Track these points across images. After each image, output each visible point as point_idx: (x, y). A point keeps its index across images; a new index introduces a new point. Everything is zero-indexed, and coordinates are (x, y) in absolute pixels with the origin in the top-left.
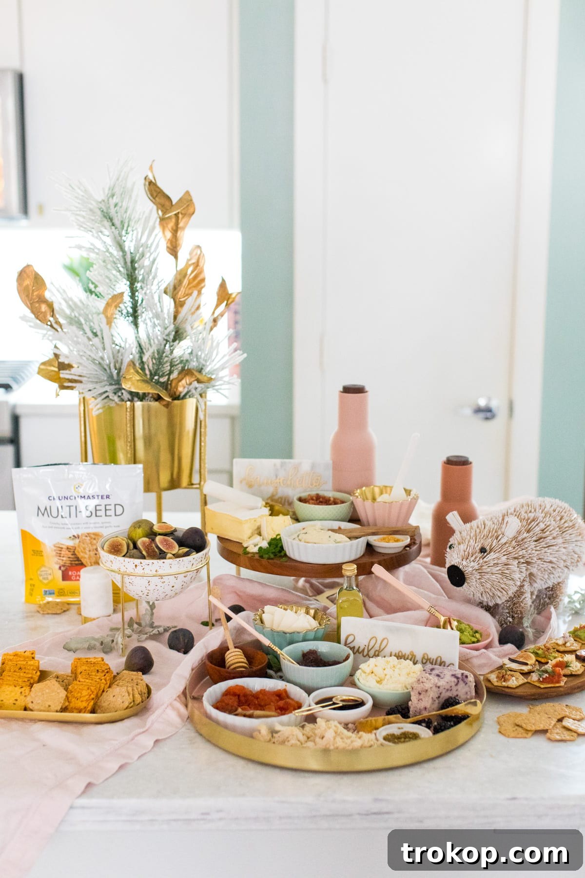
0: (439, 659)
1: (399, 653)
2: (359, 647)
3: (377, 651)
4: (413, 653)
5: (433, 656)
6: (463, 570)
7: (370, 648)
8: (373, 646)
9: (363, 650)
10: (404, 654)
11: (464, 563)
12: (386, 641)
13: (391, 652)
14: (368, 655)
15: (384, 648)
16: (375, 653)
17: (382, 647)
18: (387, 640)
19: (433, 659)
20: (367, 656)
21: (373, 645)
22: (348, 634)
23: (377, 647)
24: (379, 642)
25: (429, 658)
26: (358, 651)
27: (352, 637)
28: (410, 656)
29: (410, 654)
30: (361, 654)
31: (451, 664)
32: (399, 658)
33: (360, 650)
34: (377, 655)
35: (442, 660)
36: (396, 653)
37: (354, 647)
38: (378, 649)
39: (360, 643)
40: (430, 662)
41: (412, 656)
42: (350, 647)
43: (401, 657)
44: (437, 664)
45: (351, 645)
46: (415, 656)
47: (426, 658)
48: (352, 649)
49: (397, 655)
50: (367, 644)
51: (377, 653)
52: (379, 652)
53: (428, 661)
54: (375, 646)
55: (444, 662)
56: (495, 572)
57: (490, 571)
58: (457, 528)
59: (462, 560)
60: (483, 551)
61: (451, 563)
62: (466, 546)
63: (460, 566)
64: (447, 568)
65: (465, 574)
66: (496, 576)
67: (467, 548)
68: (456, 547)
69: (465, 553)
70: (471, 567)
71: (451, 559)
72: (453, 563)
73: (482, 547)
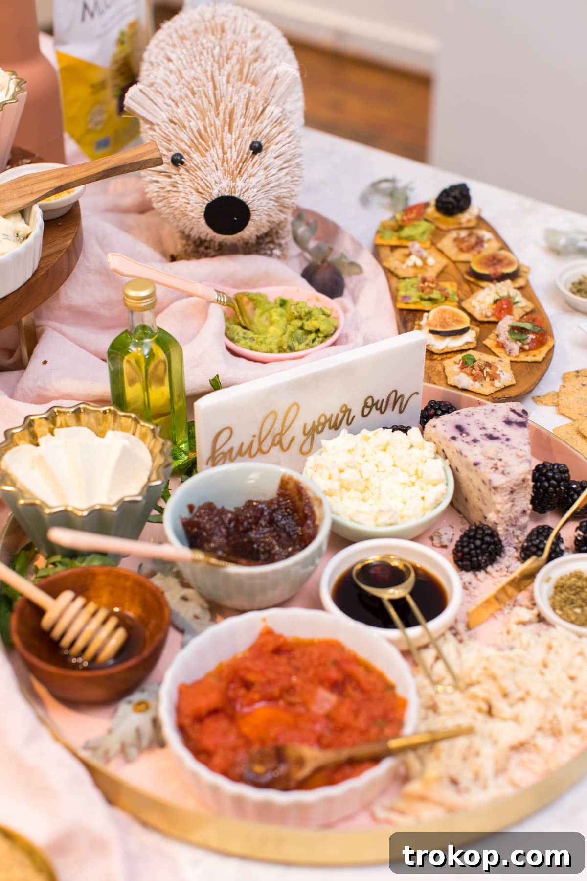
1: (319, 420)
3: (277, 434)
4: (345, 405)
6: (244, 198)
7: (263, 436)
8: (271, 429)
9: (251, 446)
12: (294, 410)
13: (305, 424)
14: (260, 450)
15: (293, 421)
17: (286, 425)
18: (298, 407)
20: (259, 453)
21: (270, 427)
22: (218, 430)
23: (277, 428)
24: (281, 417)
25: (375, 401)
26: (240, 453)
27: (226, 433)
28: (341, 415)
29: (341, 411)
30: (247, 456)
31: (413, 394)
32: (320, 428)
33: (244, 449)
34: (278, 442)
35: (398, 395)
36: (314, 422)
37: (231, 450)
38: (280, 431)
39: (243, 436)
40: (377, 409)
41: (345, 412)
42: (223, 453)
43: (324, 425)
44: (388, 406)
45: (226, 449)
46: (350, 410)
47: (371, 405)
48: (228, 456)
49: (316, 424)
50: (257, 433)
51: (277, 439)
52: (281, 434)
53: (374, 408)
54: (274, 428)
55: (402, 396)
56: (282, 181)
57: (276, 183)
58: (155, 117)
59: (234, 180)
60: (256, 148)
61: (211, 193)
62: (220, 151)
63: (235, 193)
64: (205, 206)
65: (249, 206)
66: (285, 188)
67: (224, 153)
68: (194, 158)
69: (228, 164)
70: (254, 188)
71: (203, 185)
72: (216, 193)
73: (253, 143)
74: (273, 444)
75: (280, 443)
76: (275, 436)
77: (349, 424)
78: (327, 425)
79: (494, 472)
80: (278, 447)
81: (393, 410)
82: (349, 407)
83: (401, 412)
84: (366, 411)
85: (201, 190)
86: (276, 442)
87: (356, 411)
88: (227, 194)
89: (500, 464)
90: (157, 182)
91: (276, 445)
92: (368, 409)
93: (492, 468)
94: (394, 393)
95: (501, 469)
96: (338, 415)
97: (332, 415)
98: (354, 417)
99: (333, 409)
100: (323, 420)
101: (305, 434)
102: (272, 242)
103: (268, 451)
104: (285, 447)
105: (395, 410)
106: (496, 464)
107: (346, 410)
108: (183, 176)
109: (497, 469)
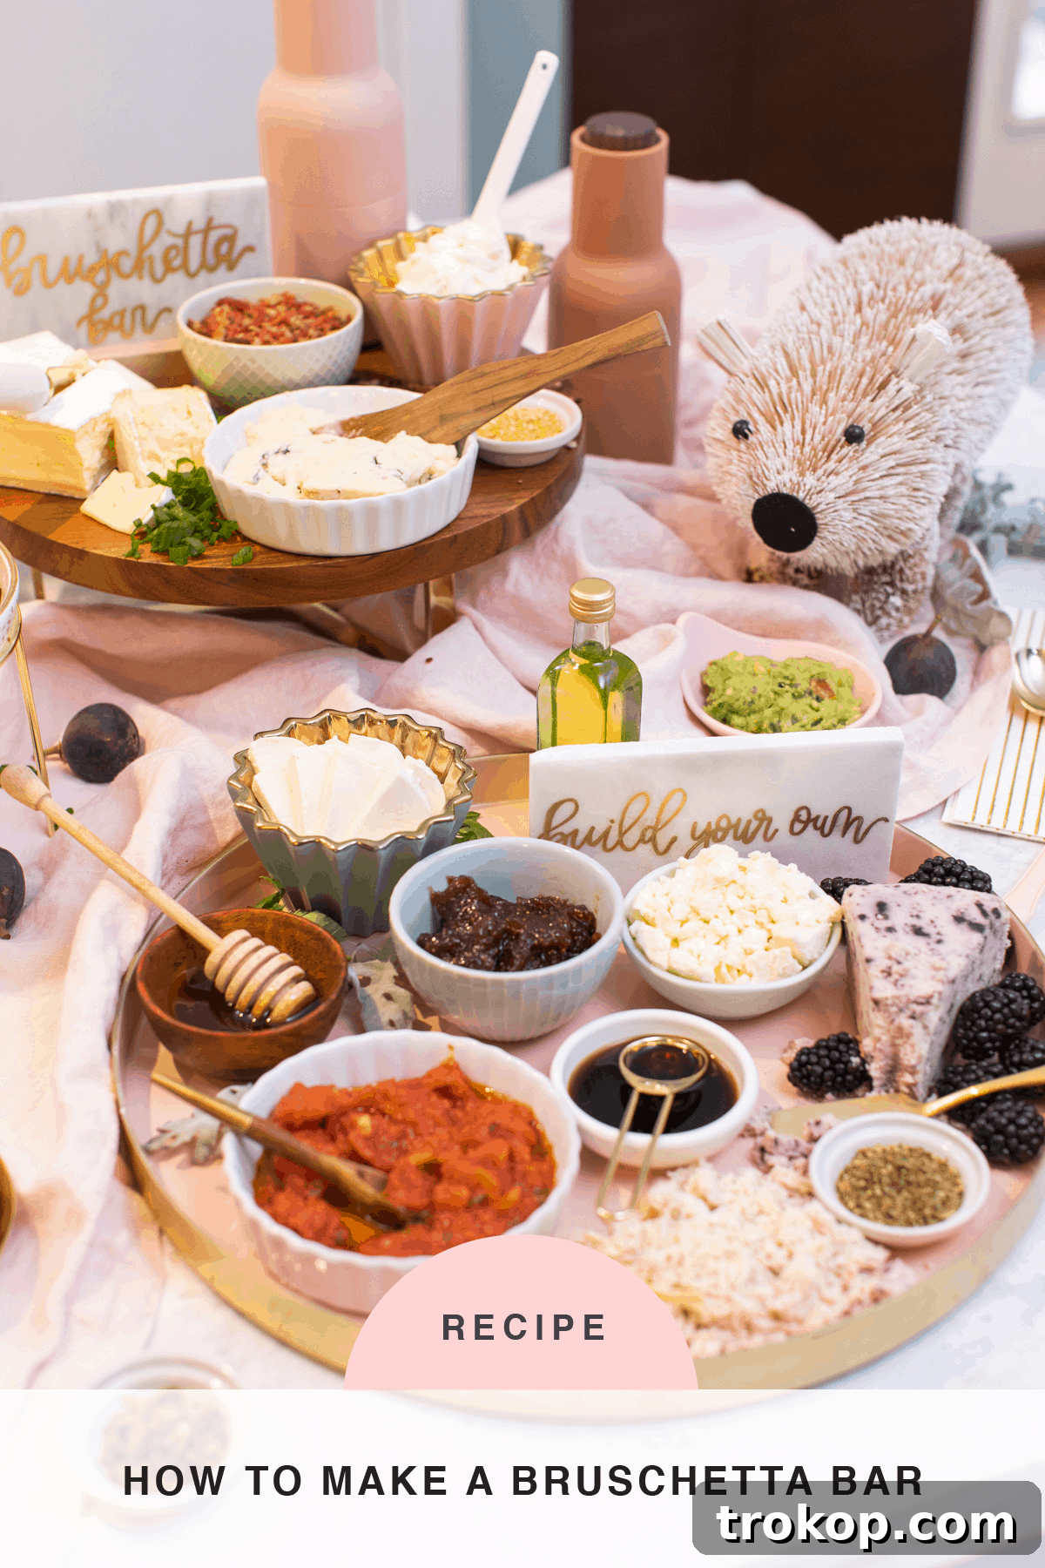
0: (844, 814)
1: (718, 822)
2: (593, 829)
3: (649, 827)
4: (763, 811)
5: (824, 807)
6: (810, 503)
7: (626, 825)
8: (639, 817)
9: (606, 834)
10: (734, 821)
11: (810, 480)
12: (678, 798)
13: (696, 823)
14: (620, 843)
15: (676, 814)
16: (643, 835)
17: (665, 817)
18: (685, 795)
19: (826, 817)
20: (619, 848)
21: (638, 814)
22: (557, 800)
23: (650, 818)
24: (656, 804)
25: (813, 816)
26: (588, 840)
27: (569, 808)
28: (754, 824)
29: (755, 816)
30: (599, 847)
31: (879, 820)
32: (720, 834)
33: (595, 837)
34: (649, 838)
35: (853, 816)
36: (709, 823)
37: (575, 832)
38: (653, 824)
39: (595, 816)
40: (816, 828)
41: (761, 821)
42: (561, 834)
43: (726, 832)
44: (836, 829)
45: (567, 829)
46: (770, 820)
47: (804, 820)
48: (570, 839)
49: (713, 827)
50: (617, 817)
51: (649, 834)
52: (656, 829)
53: (811, 826)
54: (644, 817)
55: (859, 818)
56: (891, 492)
57: (877, 493)
58: (734, 364)
59: (802, 474)
60: (853, 436)
61: (765, 485)
62: (798, 428)
63: (798, 492)
64: (753, 501)
65: (818, 516)
66: (893, 503)
67: (803, 432)
68: (763, 431)
69: (802, 450)
70: (832, 490)
71: (760, 472)
72: (771, 486)
73: (852, 426)
74: (642, 840)
75: (653, 840)
76: (646, 829)
77: (767, 839)
78: (731, 833)
79: (886, 977)
80: (649, 846)
81: (843, 835)
82: (769, 814)
83: (857, 841)
84: (798, 827)
85: (755, 479)
86: (647, 839)
87: (782, 821)
88: (785, 491)
89: (896, 968)
90: (717, 456)
91: (645, 843)
92: (801, 826)
93: (883, 971)
94: (846, 811)
95: (895, 976)
96: (749, 822)
97: (739, 820)
98: (776, 831)
99: (742, 811)
100: (724, 824)
101: (693, 836)
102: (891, 584)
103: (634, 848)
104: (662, 847)
105: (846, 836)
106: (890, 968)
107: (763, 818)
108: (742, 455)
109: (889, 974)
